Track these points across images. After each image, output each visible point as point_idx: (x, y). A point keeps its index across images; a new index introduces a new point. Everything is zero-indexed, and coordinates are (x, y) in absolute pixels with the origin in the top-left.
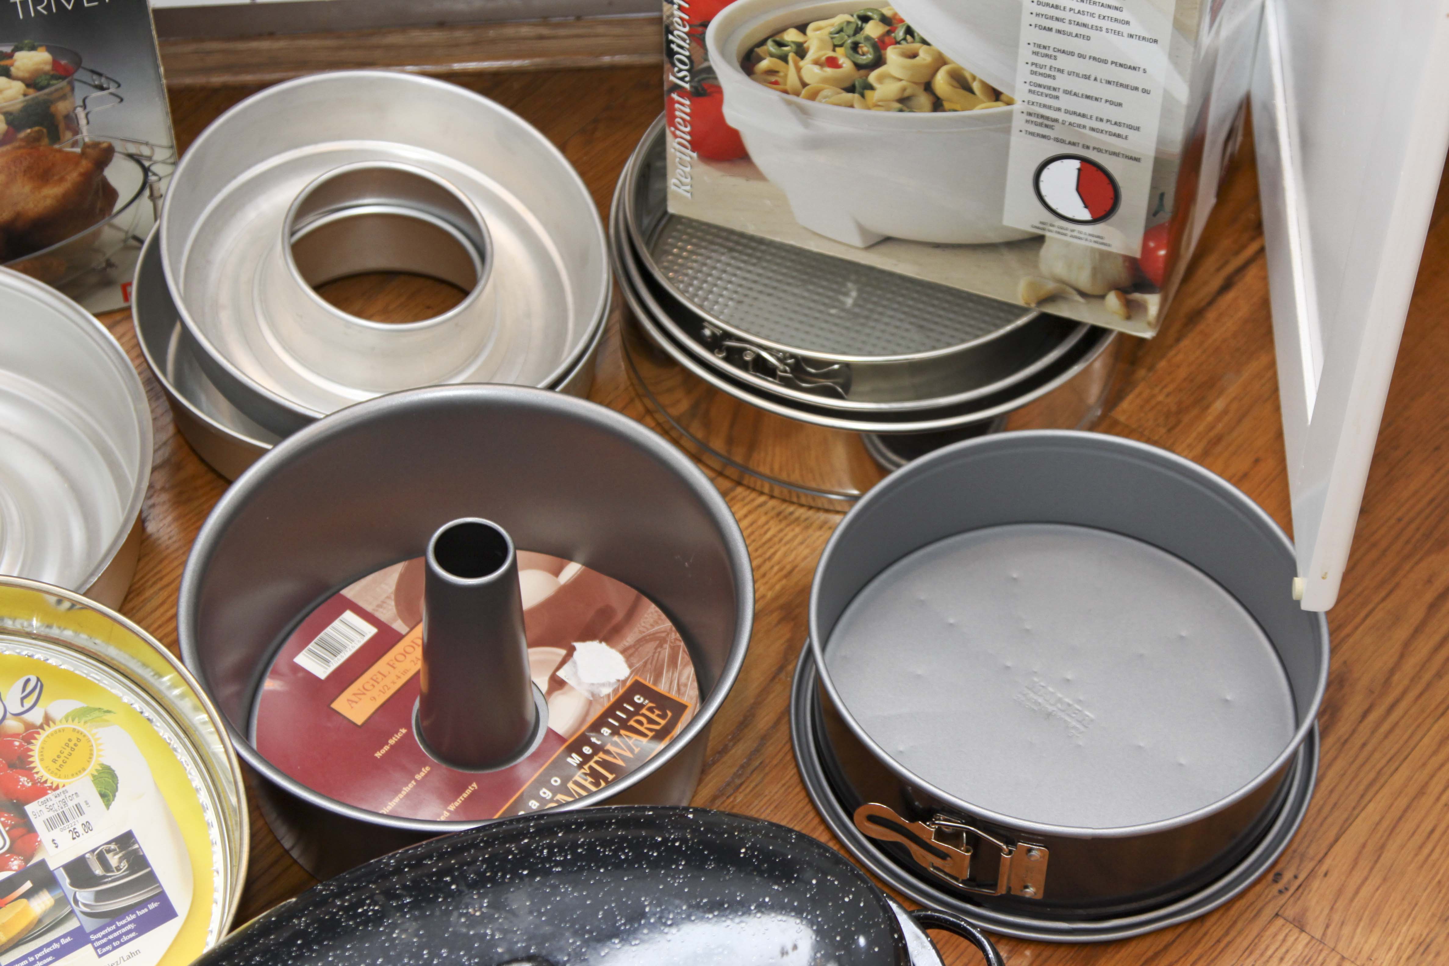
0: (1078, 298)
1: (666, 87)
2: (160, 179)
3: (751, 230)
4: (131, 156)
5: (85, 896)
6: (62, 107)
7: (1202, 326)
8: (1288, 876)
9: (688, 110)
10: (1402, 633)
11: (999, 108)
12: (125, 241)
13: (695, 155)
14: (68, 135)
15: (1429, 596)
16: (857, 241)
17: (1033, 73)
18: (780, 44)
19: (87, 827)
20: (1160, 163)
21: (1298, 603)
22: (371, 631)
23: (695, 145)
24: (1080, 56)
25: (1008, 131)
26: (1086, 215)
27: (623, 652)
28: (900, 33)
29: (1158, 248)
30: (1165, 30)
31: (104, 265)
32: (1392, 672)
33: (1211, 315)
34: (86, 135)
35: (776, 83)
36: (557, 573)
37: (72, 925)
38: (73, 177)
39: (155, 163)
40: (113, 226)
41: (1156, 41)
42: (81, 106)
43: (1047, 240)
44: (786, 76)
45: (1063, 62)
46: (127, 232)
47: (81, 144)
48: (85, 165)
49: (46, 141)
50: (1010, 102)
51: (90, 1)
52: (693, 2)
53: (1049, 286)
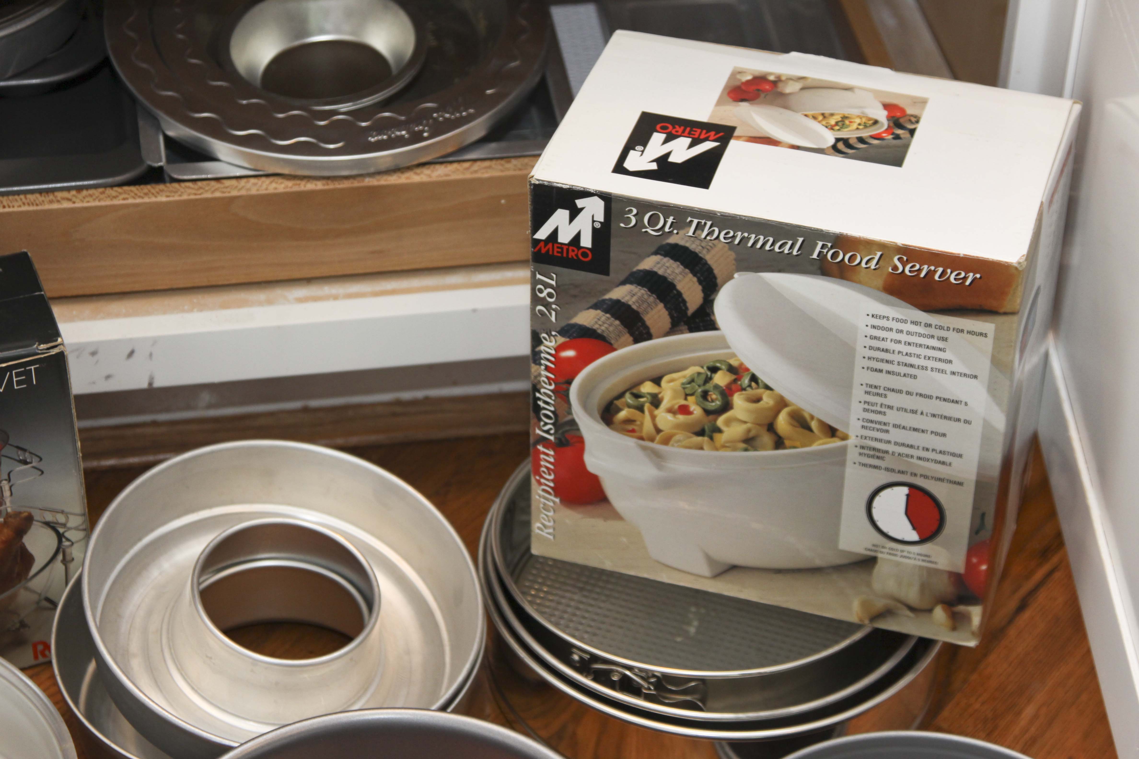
0: (908, 613)
1: (532, 440)
2: (73, 544)
3: (608, 565)
4: (48, 524)
7: (1005, 642)
9: (552, 460)
11: (835, 443)
12: (38, 603)
13: (557, 500)
16: (705, 570)
17: (865, 410)
18: (637, 396)
20: (980, 485)
23: (558, 491)
24: (908, 393)
25: (843, 464)
26: (914, 536)
28: (746, 381)
29: (980, 563)
30: (984, 367)
31: (18, 625)
34: (9, 506)
35: (633, 431)
39: (69, 529)
40: (27, 589)
41: (976, 377)
42: (6, 480)
43: (879, 561)
44: (642, 424)
45: (892, 399)
46: (40, 595)
47: (4, 514)
48: (7, 533)
50: (845, 437)
51: (19, 383)
52: (558, 361)
53: (880, 604)
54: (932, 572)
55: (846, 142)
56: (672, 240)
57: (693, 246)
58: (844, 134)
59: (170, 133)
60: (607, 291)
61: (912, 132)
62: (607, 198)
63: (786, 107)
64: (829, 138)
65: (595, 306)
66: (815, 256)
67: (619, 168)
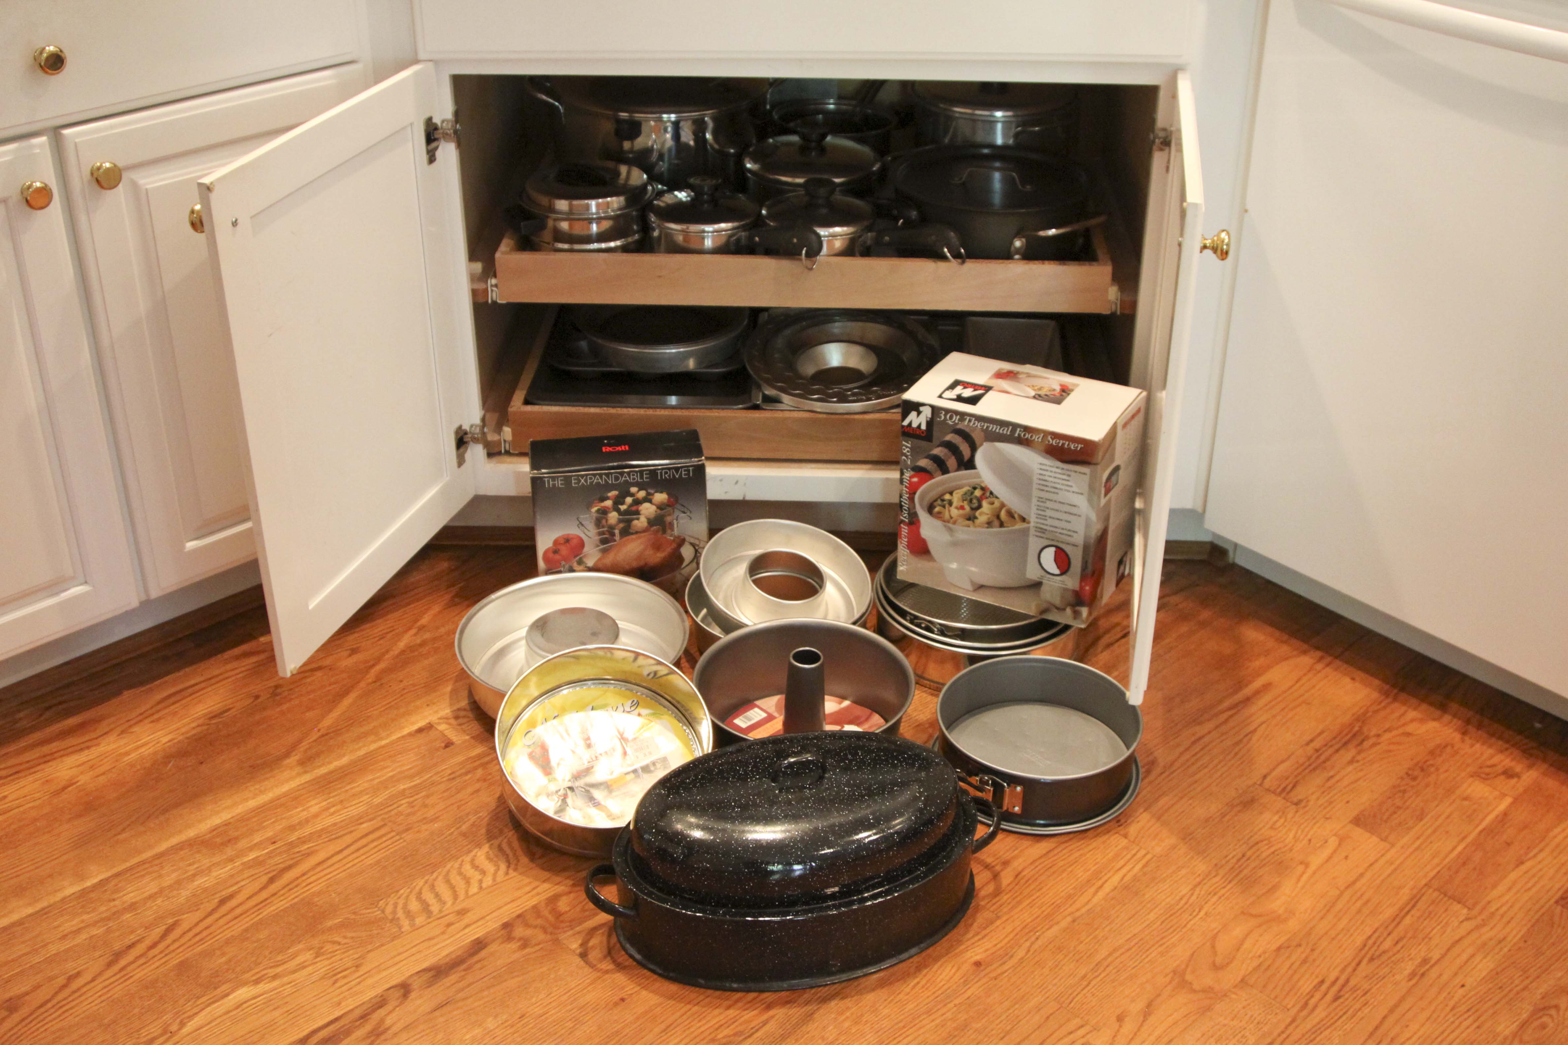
0: (1056, 610)
1: (899, 522)
4: (691, 544)
6: (668, 519)
7: (1111, 648)
8: (1123, 821)
9: (907, 532)
10: (1180, 750)
11: (1025, 525)
13: (909, 552)
14: (669, 531)
15: (1193, 739)
16: (969, 587)
17: (1037, 509)
18: (943, 500)
19: (650, 753)
20: (1086, 548)
21: (1127, 702)
22: (764, 715)
23: (909, 547)
24: (1055, 501)
25: (1028, 535)
26: (1057, 572)
28: (988, 494)
29: (1085, 585)
30: (1086, 489)
31: (675, 591)
32: (1174, 762)
33: (1116, 645)
34: (676, 532)
35: (941, 518)
36: (840, 703)
38: (669, 550)
39: (700, 548)
41: (1082, 494)
42: (676, 520)
43: (1044, 585)
44: (945, 514)
45: (1048, 504)
46: (685, 577)
47: (674, 536)
48: (674, 545)
49: (661, 533)
50: (1029, 523)
51: (685, 475)
52: (911, 483)
53: (1044, 606)
54: (1065, 590)
55: (1040, 396)
56: (959, 427)
57: (967, 430)
58: (1039, 393)
59: (767, 392)
60: (931, 450)
61: (1069, 394)
62: (934, 408)
63: (1018, 382)
64: (1033, 393)
65: (926, 457)
66: (1016, 435)
67: (940, 396)
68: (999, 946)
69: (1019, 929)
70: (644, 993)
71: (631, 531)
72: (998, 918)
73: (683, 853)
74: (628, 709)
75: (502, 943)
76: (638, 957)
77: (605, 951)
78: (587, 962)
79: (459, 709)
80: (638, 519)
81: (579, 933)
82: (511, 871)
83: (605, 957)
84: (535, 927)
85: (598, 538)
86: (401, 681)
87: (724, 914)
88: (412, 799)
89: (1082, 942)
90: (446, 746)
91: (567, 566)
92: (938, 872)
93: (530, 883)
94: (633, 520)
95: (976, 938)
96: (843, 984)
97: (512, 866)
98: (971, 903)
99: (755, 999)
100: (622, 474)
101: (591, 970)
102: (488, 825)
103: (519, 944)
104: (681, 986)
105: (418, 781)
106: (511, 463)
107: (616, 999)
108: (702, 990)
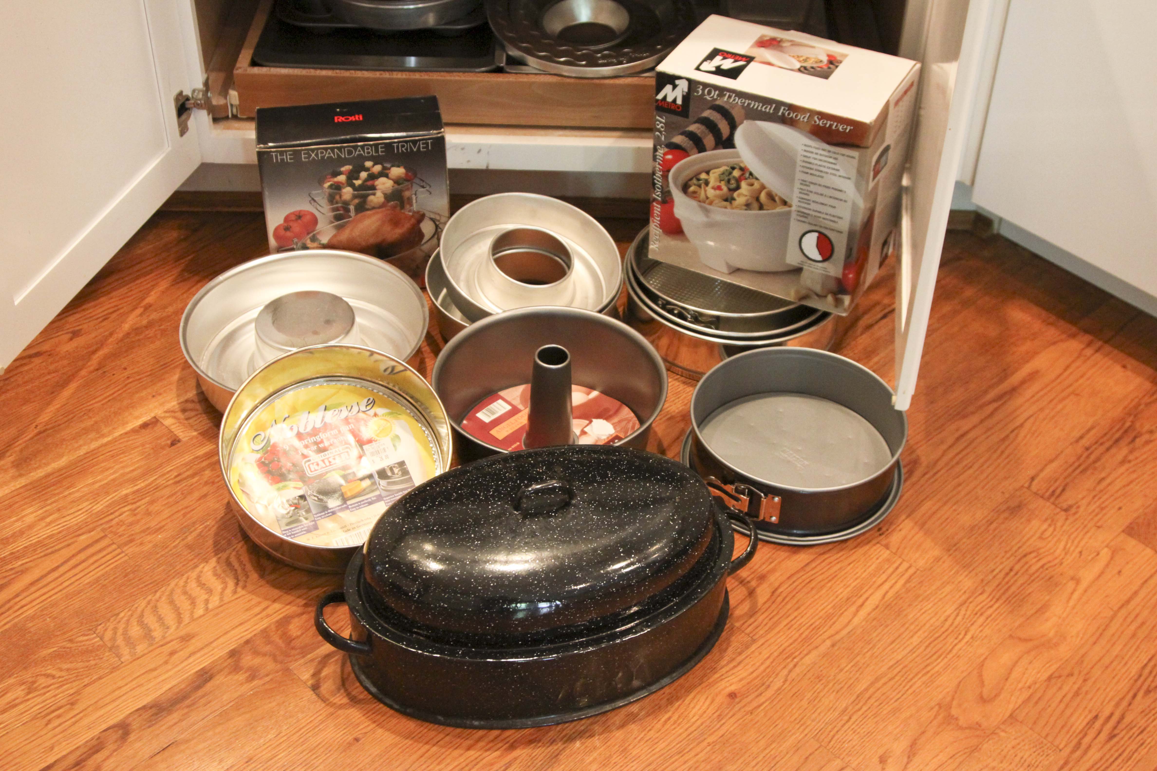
0: (816, 297)
1: (651, 200)
3: (682, 265)
4: (431, 219)
5: (383, 483)
6: (407, 194)
9: (660, 210)
10: (944, 447)
11: (786, 209)
13: (661, 231)
14: (407, 206)
15: (957, 435)
16: (725, 270)
17: (800, 193)
18: (699, 180)
19: (387, 457)
20: (851, 235)
22: (508, 408)
23: (662, 226)
24: (820, 185)
25: (789, 219)
26: (819, 258)
27: (613, 424)
28: (747, 175)
29: (849, 274)
30: (853, 173)
31: (415, 267)
32: (938, 460)
34: (415, 207)
35: (696, 197)
36: (588, 394)
37: (377, 493)
38: (407, 226)
39: (441, 223)
40: (421, 250)
41: (849, 179)
42: (414, 194)
43: (804, 271)
44: (700, 194)
45: (812, 188)
47: (412, 211)
48: (413, 221)
49: (398, 208)
50: (790, 206)
51: (423, 148)
52: (664, 161)
53: (804, 292)
54: (828, 277)
55: (805, 68)
56: (717, 102)
57: (727, 106)
58: (805, 65)
59: (510, 53)
60: (687, 126)
61: (837, 67)
62: (690, 81)
63: (782, 51)
64: (798, 65)
65: (682, 134)
66: (780, 114)
67: (698, 69)
68: (754, 675)
69: (776, 654)
70: (380, 731)
71: (367, 207)
72: (754, 641)
73: (418, 591)
74: (363, 408)
75: (230, 673)
76: (374, 690)
77: (339, 681)
78: (318, 695)
79: (187, 401)
80: (374, 194)
81: (312, 660)
82: (239, 589)
83: (339, 690)
84: (265, 655)
85: (332, 214)
86: (125, 369)
87: (464, 655)
88: (134, 506)
89: (841, 670)
90: (173, 444)
91: (299, 244)
92: (693, 603)
93: (260, 603)
94: (368, 195)
95: (731, 665)
96: (591, 720)
97: (241, 584)
98: (725, 624)
99: (496, 738)
100: (355, 147)
101: (323, 705)
102: (216, 534)
103: (247, 674)
104: (419, 722)
105: (142, 485)
106: (239, 129)
107: (350, 738)
108: (442, 727)
